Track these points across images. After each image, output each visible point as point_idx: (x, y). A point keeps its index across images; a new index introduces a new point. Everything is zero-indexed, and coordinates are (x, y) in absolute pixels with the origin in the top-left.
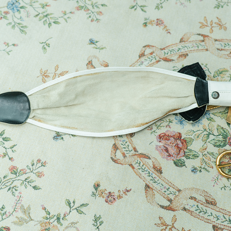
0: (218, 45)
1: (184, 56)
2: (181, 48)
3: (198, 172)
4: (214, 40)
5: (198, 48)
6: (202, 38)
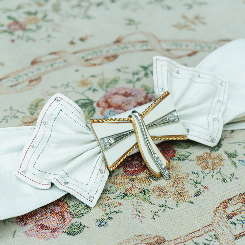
0: (7, 83)
3: (109, 222)
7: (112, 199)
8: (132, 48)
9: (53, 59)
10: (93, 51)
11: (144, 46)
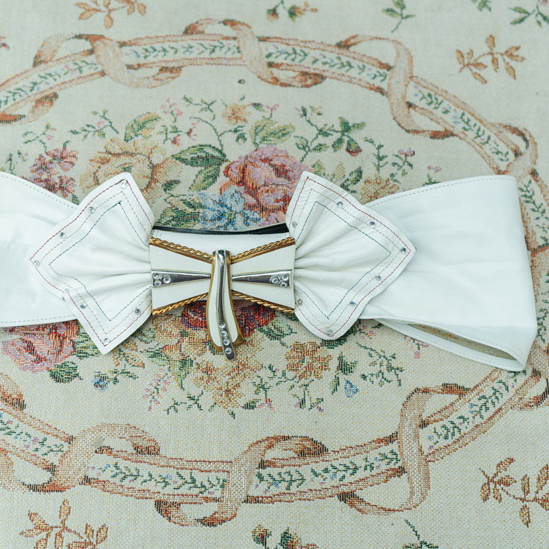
0: (128, 56)
1: (48, 100)
2: (38, 80)
3: (111, 385)
4: (117, 44)
5: (81, 72)
6: (87, 45)
7: (139, 350)
8: (357, 70)
9: (225, 35)
10: (294, 49)
11: (381, 75)
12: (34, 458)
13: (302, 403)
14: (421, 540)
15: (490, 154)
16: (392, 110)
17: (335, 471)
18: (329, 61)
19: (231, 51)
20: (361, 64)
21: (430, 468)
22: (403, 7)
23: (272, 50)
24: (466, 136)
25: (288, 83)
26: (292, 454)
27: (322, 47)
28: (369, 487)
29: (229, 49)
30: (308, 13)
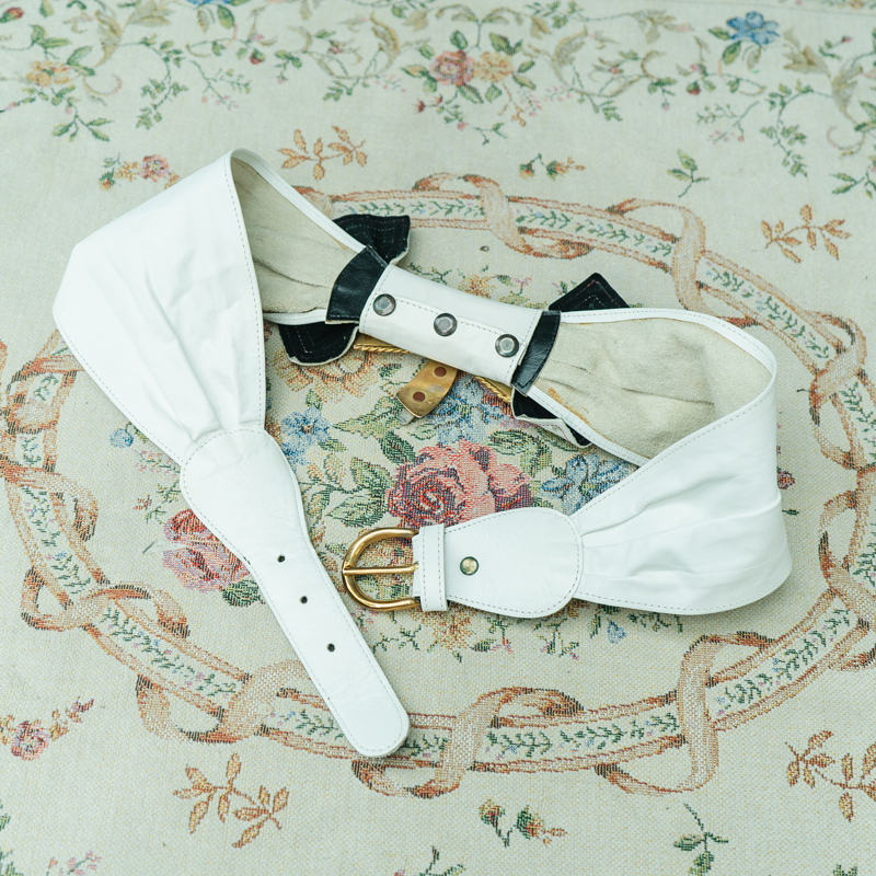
4: (328, 198)
7: (339, 571)
8: (634, 241)
9: (466, 192)
10: (553, 213)
11: (664, 248)
12: (197, 698)
13: (551, 647)
14: (705, 830)
15: (805, 349)
16: (678, 290)
17: (593, 735)
18: (598, 229)
19: (473, 213)
20: (638, 234)
21: (719, 739)
22: (694, 168)
23: (524, 212)
24: (773, 325)
25: (545, 253)
26: (536, 711)
27: (589, 211)
28: (637, 759)
29: (470, 210)
30: (572, 171)
